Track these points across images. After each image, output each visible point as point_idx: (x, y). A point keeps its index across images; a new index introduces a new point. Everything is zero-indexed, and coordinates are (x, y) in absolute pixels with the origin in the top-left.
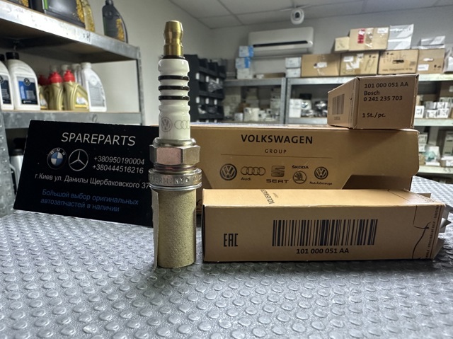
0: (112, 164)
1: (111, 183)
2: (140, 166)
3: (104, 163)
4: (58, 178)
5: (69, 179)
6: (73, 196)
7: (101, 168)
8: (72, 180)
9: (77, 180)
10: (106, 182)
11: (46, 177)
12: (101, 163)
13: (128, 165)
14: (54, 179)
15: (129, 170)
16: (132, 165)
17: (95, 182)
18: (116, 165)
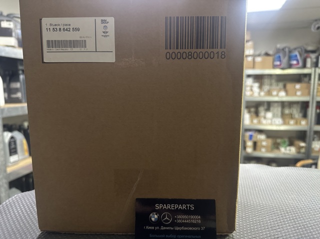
0: (185, 219)
1: (186, 228)
2: (199, 219)
3: (181, 219)
4: (157, 228)
5: (163, 228)
6: (167, 236)
7: (179, 221)
8: (165, 228)
9: (167, 228)
10: (183, 228)
11: (150, 228)
12: (179, 219)
13: (193, 219)
14: (155, 228)
15: (193, 221)
16: (195, 219)
17: (177, 229)
18: (187, 219)
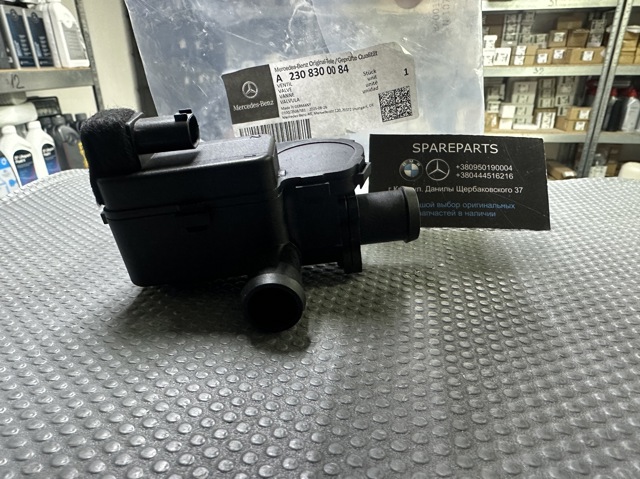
1: (481, 190)
2: (509, 172)
5: (430, 190)
6: (439, 205)
7: (466, 176)
9: (440, 190)
10: (474, 189)
12: (465, 171)
13: (495, 172)
15: (497, 176)
16: (500, 172)
17: (462, 190)
